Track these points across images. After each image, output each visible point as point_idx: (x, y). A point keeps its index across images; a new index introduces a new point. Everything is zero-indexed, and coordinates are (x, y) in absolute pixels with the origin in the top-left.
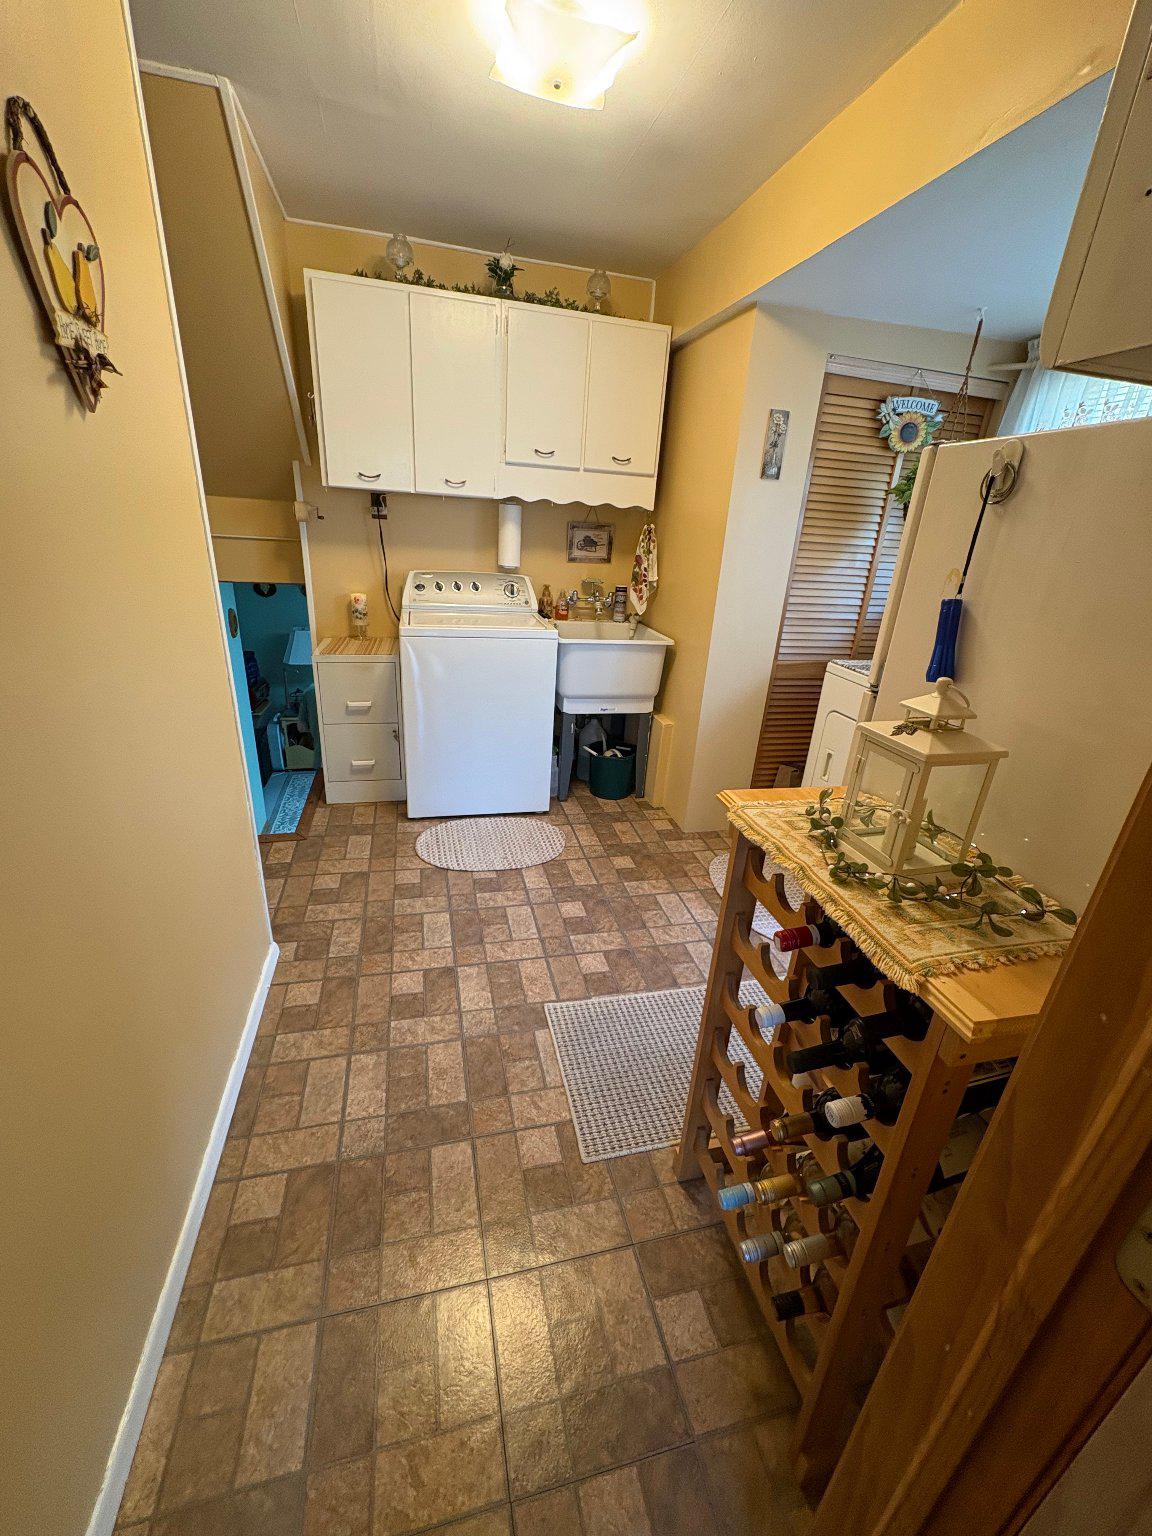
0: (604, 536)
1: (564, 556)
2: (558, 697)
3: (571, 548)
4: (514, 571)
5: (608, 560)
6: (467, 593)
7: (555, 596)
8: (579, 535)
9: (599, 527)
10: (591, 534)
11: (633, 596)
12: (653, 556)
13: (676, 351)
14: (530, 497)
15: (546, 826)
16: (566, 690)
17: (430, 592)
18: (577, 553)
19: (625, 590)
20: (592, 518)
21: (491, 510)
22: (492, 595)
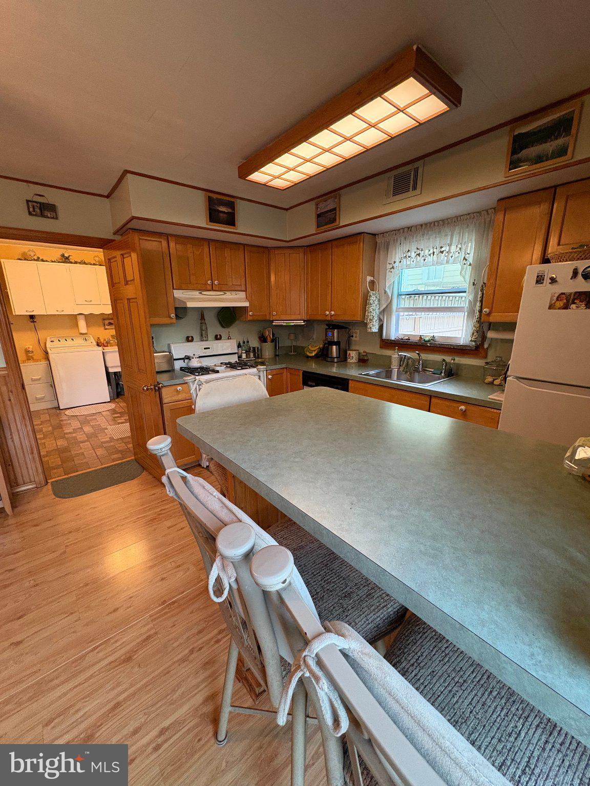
1: (103, 328)
2: (106, 367)
3: (104, 325)
4: (86, 334)
6: (70, 342)
7: (102, 340)
10: (110, 321)
14: (86, 313)
16: (108, 365)
17: (56, 343)
18: (107, 327)
20: (110, 317)
21: (74, 318)
22: (79, 341)
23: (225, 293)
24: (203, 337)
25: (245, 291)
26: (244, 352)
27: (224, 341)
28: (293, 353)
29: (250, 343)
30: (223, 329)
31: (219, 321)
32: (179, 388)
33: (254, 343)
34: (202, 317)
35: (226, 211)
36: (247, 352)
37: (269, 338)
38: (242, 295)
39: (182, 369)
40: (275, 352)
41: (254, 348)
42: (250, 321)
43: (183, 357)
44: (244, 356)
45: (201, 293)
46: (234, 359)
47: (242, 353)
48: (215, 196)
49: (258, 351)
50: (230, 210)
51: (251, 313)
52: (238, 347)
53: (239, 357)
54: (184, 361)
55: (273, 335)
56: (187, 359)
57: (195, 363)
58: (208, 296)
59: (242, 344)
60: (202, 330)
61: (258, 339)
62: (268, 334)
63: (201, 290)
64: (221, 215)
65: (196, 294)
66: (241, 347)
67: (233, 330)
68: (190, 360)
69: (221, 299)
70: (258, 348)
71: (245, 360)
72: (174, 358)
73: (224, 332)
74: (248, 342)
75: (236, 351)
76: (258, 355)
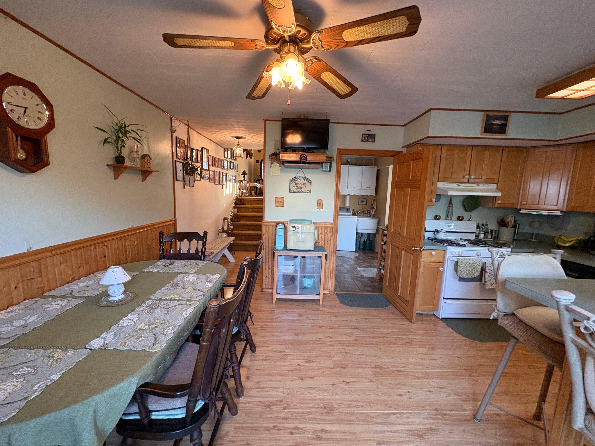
0: (365, 200)
1: (357, 204)
2: (357, 229)
5: (366, 205)
8: (360, 200)
9: (364, 199)
11: (371, 211)
12: (375, 204)
13: (378, 171)
14: (352, 194)
15: (355, 253)
18: (360, 203)
19: (370, 210)
20: (363, 197)
23: (478, 185)
24: (448, 217)
25: (497, 184)
26: (483, 232)
27: (465, 222)
28: (533, 240)
29: (489, 226)
30: (466, 212)
31: (464, 206)
32: (433, 253)
33: (493, 226)
34: (451, 202)
35: (499, 123)
36: (486, 233)
37: (510, 223)
38: (494, 186)
39: (429, 238)
40: (514, 237)
41: (492, 231)
42: (496, 208)
43: (434, 230)
44: (482, 236)
45: (458, 185)
46: (472, 237)
47: (480, 233)
48: (492, 114)
49: (495, 233)
50: (503, 122)
51: (499, 202)
52: (477, 228)
53: (476, 236)
54: (434, 234)
55: (515, 221)
56: (436, 232)
57: (442, 236)
58: (464, 187)
59: (480, 226)
60: (448, 211)
61: (496, 224)
62: (510, 219)
63: (458, 183)
64: (495, 127)
65: (454, 185)
66: (479, 228)
67: (474, 214)
68: (439, 233)
69: (474, 189)
70: (496, 231)
71: (483, 239)
72: (426, 230)
73: (466, 215)
74: (487, 225)
75: (475, 231)
76: (495, 237)
